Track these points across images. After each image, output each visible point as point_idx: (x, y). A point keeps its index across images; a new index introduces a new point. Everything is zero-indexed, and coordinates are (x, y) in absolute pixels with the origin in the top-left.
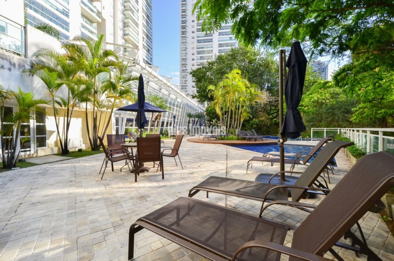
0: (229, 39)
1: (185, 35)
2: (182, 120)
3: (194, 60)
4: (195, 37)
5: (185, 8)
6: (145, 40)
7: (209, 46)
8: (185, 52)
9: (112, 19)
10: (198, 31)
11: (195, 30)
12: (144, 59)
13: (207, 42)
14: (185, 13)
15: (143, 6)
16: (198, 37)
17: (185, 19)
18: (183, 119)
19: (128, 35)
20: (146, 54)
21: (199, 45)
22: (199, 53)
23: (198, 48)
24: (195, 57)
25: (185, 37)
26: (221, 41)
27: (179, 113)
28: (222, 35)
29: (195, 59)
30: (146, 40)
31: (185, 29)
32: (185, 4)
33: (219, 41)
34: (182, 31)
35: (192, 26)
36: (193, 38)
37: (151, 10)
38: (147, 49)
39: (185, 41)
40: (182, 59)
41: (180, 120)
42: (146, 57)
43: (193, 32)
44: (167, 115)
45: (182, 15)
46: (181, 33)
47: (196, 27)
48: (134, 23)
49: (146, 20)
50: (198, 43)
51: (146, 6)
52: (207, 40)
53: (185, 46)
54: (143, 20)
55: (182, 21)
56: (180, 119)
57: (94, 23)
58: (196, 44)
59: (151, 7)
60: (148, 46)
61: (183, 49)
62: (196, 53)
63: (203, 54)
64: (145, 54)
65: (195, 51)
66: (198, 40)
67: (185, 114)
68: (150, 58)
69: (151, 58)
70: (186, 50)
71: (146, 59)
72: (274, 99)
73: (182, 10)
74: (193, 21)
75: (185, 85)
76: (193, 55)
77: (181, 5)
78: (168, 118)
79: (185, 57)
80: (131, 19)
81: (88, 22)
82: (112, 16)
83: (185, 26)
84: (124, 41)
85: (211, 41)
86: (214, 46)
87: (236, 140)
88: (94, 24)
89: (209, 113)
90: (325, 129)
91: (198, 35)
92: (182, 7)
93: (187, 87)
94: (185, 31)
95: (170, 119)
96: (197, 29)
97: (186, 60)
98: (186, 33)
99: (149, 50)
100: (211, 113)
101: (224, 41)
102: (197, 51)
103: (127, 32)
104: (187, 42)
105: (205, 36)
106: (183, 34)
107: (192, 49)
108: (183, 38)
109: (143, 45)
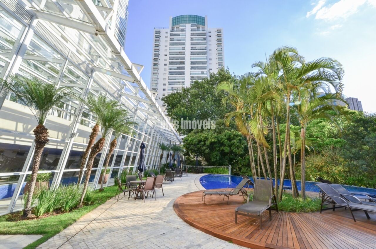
0: (201, 72)
1: (157, 67)
2: (152, 154)
3: (165, 90)
4: (167, 69)
5: (158, 43)
7: (180, 78)
8: (156, 82)
10: (170, 64)
11: (167, 63)
13: (179, 74)
14: (158, 48)
15: (115, 34)
16: (171, 69)
17: (157, 53)
18: (153, 152)
21: (170, 77)
22: (170, 84)
23: (169, 79)
24: (166, 87)
25: (157, 68)
26: (193, 74)
27: (148, 142)
28: (194, 69)
29: (167, 90)
31: (157, 61)
32: (158, 40)
33: (191, 74)
34: (154, 63)
35: (165, 59)
36: (165, 70)
37: (124, 40)
39: (157, 72)
40: (152, 88)
41: (149, 154)
43: (165, 65)
44: (129, 144)
45: (155, 49)
46: (153, 64)
47: (168, 60)
50: (170, 74)
51: (118, 34)
52: (179, 72)
53: (156, 77)
55: (155, 54)
56: (150, 152)
58: (168, 75)
59: (124, 37)
61: (154, 79)
62: (167, 84)
63: (174, 85)
65: (166, 82)
66: (170, 72)
67: (156, 146)
70: (157, 81)
73: (155, 45)
74: (166, 55)
76: (164, 85)
77: (154, 41)
78: (130, 149)
79: (156, 87)
83: (158, 59)
85: (183, 73)
86: (186, 78)
89: (189, 144)
91: (170, 68)
92: (155, 42)
94: (157, 63)
95: (133, 152)
96: (169, 62)
97: (157, 89)
98: (159, 65)
100: (192, 144)
101: (196, 74)
102: (169, 82)
104: (159, 73)
105: (177, 69)
106: (155, 66)
107: (164, 80)
108: (155, 70)
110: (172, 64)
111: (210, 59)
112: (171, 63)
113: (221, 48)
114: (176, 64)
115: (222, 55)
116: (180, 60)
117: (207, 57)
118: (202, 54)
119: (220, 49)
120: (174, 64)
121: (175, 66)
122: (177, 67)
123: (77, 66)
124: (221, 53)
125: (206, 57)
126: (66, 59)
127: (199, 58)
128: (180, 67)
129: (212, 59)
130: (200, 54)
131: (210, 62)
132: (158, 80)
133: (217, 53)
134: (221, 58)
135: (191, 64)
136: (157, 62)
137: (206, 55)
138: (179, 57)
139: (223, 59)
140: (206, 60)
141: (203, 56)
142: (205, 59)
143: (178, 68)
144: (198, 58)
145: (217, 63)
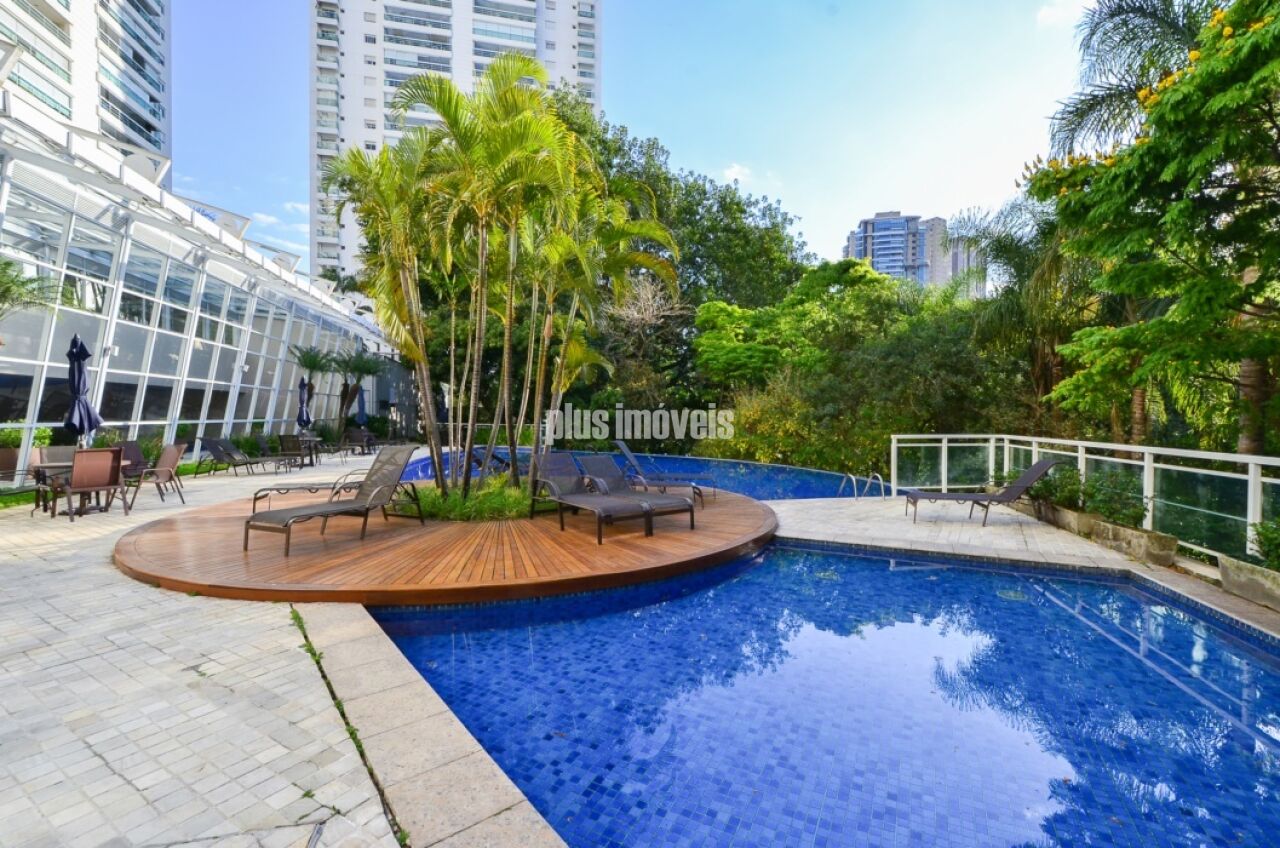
1: (333, 43)
3: (374, 148)
4: (379, 60)
6: (114, 8)
8: (334, 109)
10: (390, 40)
11: (378, 31)
12: (106, 94)
16: (393, 62)
20: (124, 72)
21: (393, 95)
22: (393, 123)
23: (389, 105)
24: (376, 136)
25: (333, 49)
29: (380, 147)
30: (123, 10)
31: (332, 16)
34: (320, 25)
35: (366, 14)
36: (369, 63)
38: (130, 55)
39: (333, 66)
40: (321, 134)
42: (124, 87)
43: (371, 40)
46: (316, 30)
47: (382, 22)
50: (391, 84)
53: (334, 87)
58: (381, 88)
60: (138, 39)
61: (323, 95)
62: (380, 122)
64: (115, 72)
65: (378, 115)
66: (389, 74)
68: (147, 99)
69: (152, 99)
70: (337, 105)
72: (678, 313)
75: (334, 240)
76: (368, 126)
79: (334, 131)
83: (335, 6)
87: (520, 516)
90: (945, 437)
91: (390, 56)
93: (343, 253)
94: (335, 28)
96: (387, 30)
97: (339, 142)
98: (341, 36)
99: (138, 58)
102: (387, 117)
104: (343, 71)
105: (420, 66)
106: (323, 36)
107: (366, 105)
108: (324, 55)
109: (103, 25)
110: (398, 42)
111: (550, 45)
112: (394, 36)
113: (592, 7)
114: (416, 44)
115: (593, 36)
116: (430, 30)
117: (536, 31)
118: (521, 19)
119: (589, 10)
120: (406, 43)
121: (412, 52)
122: (420, 58)
123: (95, 222)
124: (590, 26)
125: (532, 34)
126: (72, 213)
127: (507, 30)
128: (429, 59)
129: (557, 46)
130: (512, 17)
131: (549, 54)
132: (341, 101)
133: (576, 24)
134: (591, 46)
135: (476, 53)
136: (333, 22)
137: (533, 25)
138: (429, 15)
139: (596, 51)
140: (533, 46)
141: (522, 28)
142: (528, 39)
143: (424, 63)
144: (502, 29)
145: (576, 64)
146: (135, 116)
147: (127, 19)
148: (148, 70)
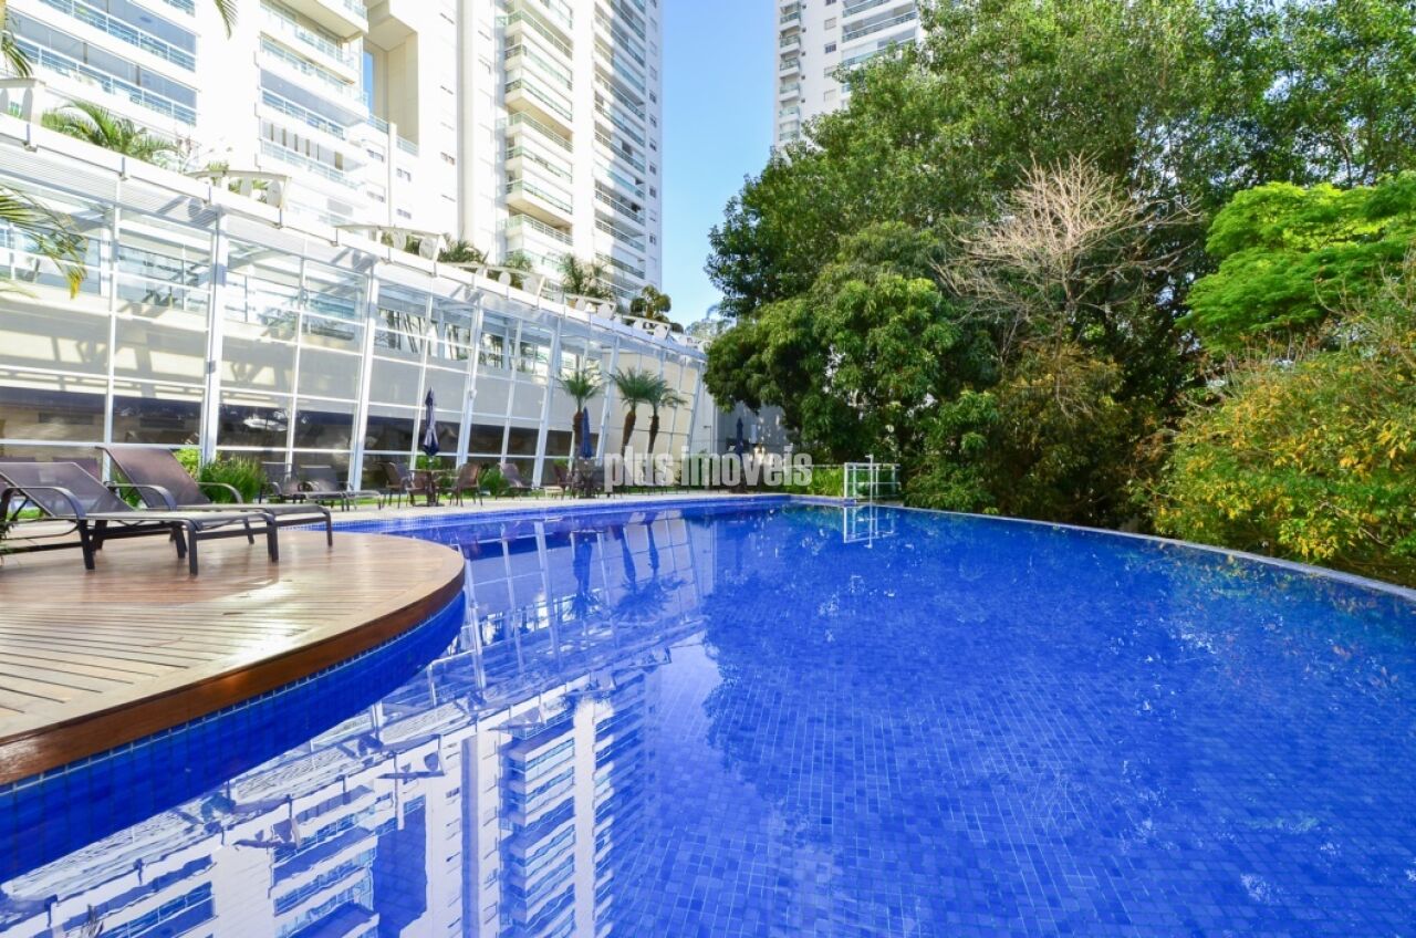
1: (795, 70)
6: (606, 107)
9: (453, 29)
11: (836, 35)
12: (599, 185)
19: (517, 84)
20: (614, 163)
25: (795, 75)
30: (614, 106)
31: (794, 41)
34: (782, 55)
38: (620, 146)
39: (795, 94)
42: (613, 175)
43: (830, 48)
46: (779, 62)
48: (549, 38)
49: (613, 23)
54: (595, 24)
57: (345, 40)
60: (627, 131)
64: (607, 164)
68: (633, 182)
69: (638, 182)
71: (610, 183)
80: (529, 22)
81: (316, 38)
82: (453, 17)
84: (504, 114)
88: (345, 45)
94: (797, 52)
96: (846, 29)
98: (802, 59)
99: (626, 147)
103: (516, 75)
109: (598, 126)
146: (623, 199)
147: (619, 117)
148: (635, 156)
